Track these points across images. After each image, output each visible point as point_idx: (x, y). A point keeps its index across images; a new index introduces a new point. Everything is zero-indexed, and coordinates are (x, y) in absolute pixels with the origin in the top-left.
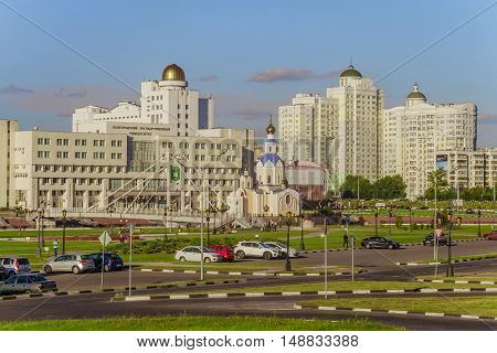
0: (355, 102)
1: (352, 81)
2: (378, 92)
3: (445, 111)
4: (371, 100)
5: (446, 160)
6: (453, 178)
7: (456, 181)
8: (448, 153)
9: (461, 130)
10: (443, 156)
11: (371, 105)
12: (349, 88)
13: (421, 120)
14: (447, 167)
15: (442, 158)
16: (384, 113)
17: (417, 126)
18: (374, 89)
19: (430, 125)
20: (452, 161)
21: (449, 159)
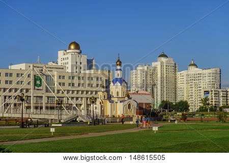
0: (165, 69)
1: (163, 59)
2: (175, 64)
3: (206, 72)
4: (172, 68)
5: (209, 93)
6: (212, 102)
7: (214, 103)
8: (210, 90)
9: (214, 80)
10: (207, 91)
11: (172, 70)
12: (162, 63)
13: (195, 76)
14: (209, 96)
15: (207, 92)
16: (178, 74)
17: (194, 79)
18: (173, 63)
19: (200, 78)
20: (212, 94)
21: (210, 93)
